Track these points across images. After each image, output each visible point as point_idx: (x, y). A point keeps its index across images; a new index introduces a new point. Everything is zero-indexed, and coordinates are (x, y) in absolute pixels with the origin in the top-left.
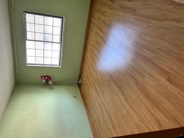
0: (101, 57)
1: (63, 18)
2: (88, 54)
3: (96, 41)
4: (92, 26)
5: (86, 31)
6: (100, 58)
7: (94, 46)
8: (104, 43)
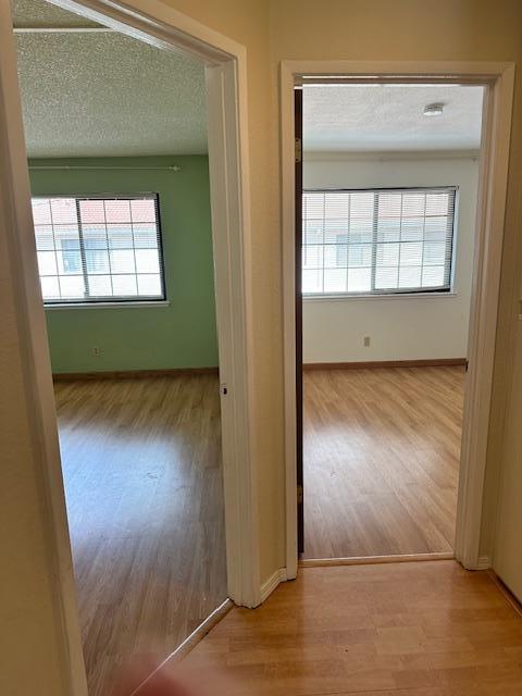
0: (74, 429)
1: (165, 299)
2: (72, 391)
3: (122, 405)
4: (161, 385)
5: (144, 372)
6: (71, 427)
7: (103, 403)
8: (120, 427)
